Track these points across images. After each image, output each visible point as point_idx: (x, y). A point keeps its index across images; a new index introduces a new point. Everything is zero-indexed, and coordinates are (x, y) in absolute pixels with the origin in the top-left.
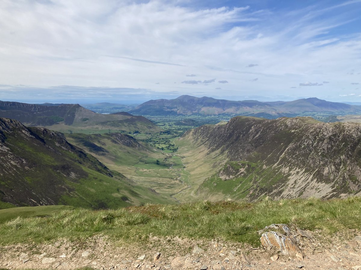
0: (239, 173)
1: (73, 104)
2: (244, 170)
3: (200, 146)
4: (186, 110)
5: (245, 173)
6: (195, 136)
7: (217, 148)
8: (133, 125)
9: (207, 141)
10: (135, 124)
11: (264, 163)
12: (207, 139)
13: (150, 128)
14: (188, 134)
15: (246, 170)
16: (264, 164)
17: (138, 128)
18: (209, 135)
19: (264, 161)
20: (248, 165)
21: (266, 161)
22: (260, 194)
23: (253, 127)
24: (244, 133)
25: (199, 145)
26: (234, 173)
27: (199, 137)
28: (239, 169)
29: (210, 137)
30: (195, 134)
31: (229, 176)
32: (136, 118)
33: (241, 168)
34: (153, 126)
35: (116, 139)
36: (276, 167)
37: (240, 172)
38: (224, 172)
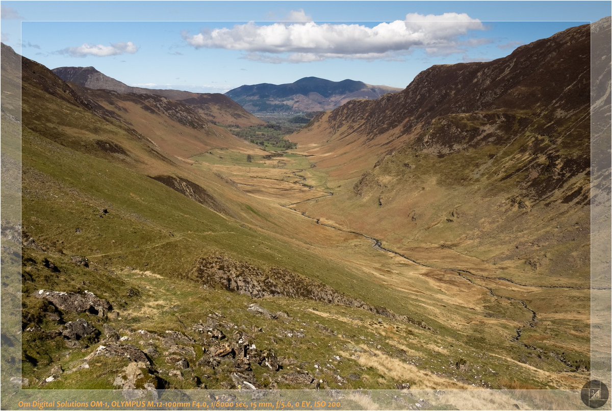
0: (479, 138)
1: (82, 68)
2: (493, 128)
3: (346, 136)
4: (310, 102)
5: (500, 134)
6: (333, 122)
7: (392, 125)
8: (203, 110)
9: (363, 125)
10: (208, 108)
11: (558, 105)
12: (363, 121)
13: (239, 116)
14: (319, 121)
15: (500, 128)
16: (558, 107)
17: (212, 116)
18: (367, 114)
19: (554, 101)
20: (506, 116)
21: (561, 99)
22: (568, 175)
23: (479, 74)
24: (460, 86)
25: (346, 134)
26: (464, 138)
27: (344, 122)
28: (478, 128)
29: (369, 118)
30: (335, 119)
31: (451, 147)
32: (209, 97)
33: (484, 124)
34: (244, 114)
35: (156, 106)
36: (601, 107)
37: (485, 134)
38: (433, 138)
